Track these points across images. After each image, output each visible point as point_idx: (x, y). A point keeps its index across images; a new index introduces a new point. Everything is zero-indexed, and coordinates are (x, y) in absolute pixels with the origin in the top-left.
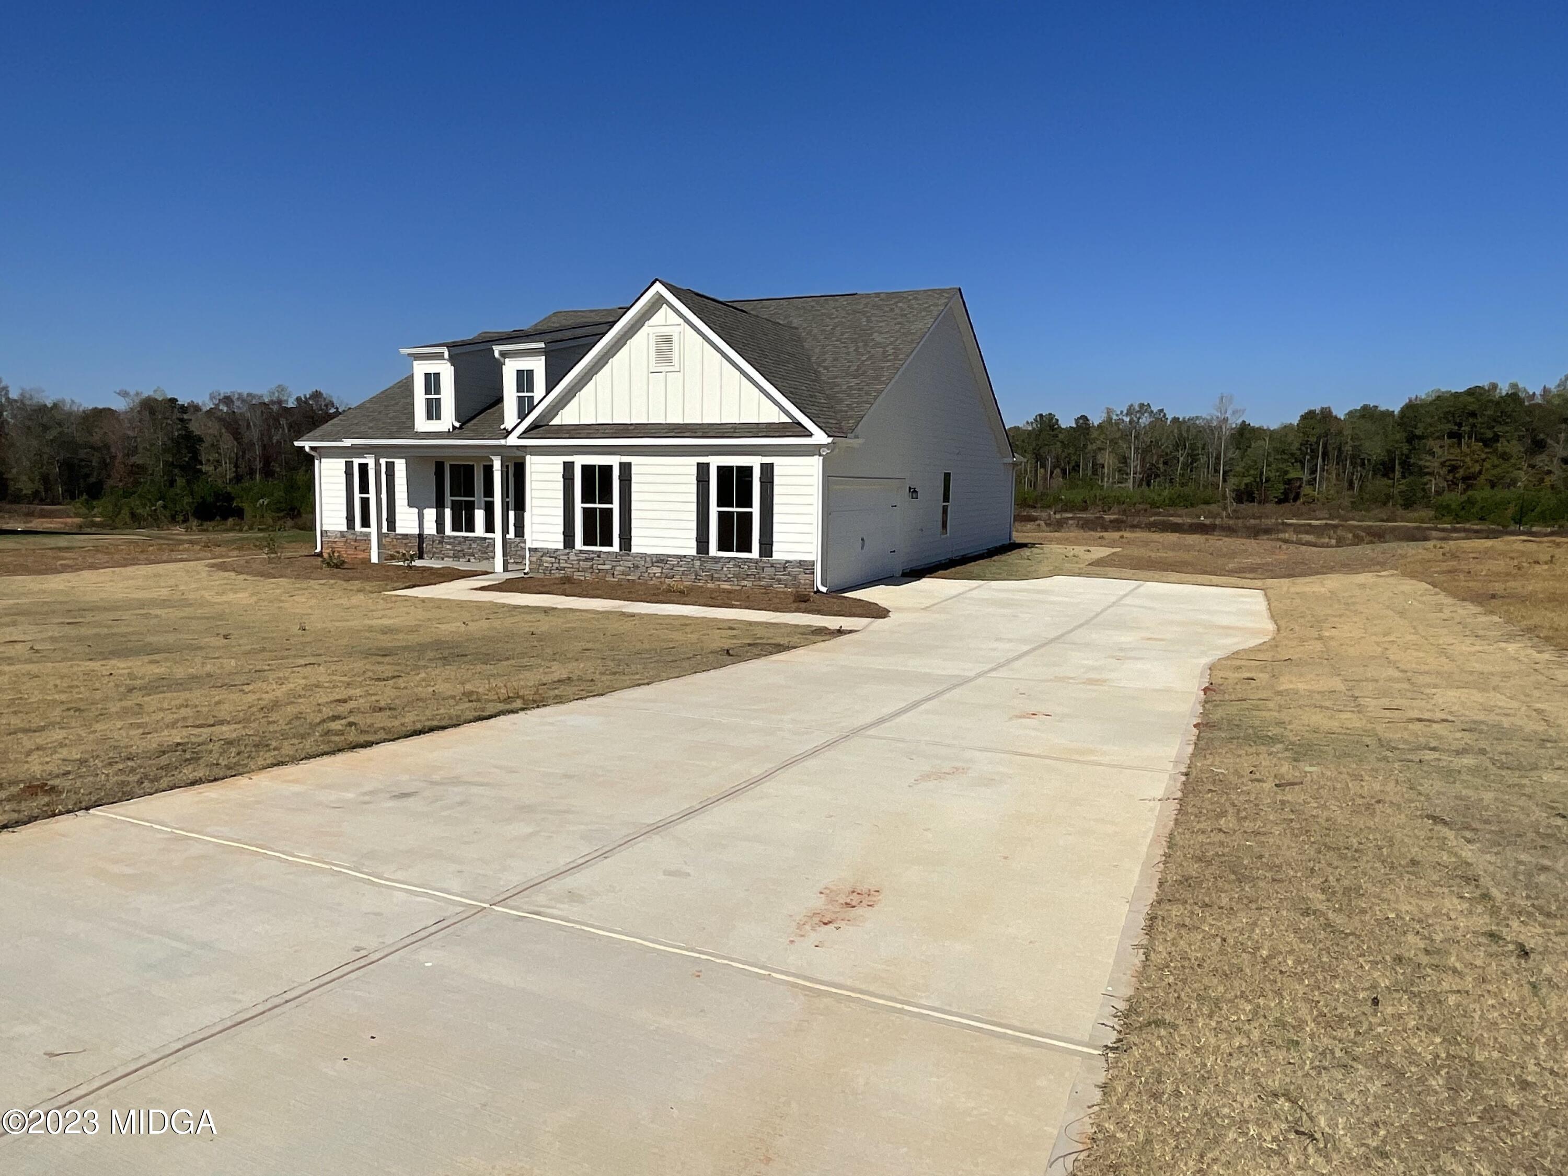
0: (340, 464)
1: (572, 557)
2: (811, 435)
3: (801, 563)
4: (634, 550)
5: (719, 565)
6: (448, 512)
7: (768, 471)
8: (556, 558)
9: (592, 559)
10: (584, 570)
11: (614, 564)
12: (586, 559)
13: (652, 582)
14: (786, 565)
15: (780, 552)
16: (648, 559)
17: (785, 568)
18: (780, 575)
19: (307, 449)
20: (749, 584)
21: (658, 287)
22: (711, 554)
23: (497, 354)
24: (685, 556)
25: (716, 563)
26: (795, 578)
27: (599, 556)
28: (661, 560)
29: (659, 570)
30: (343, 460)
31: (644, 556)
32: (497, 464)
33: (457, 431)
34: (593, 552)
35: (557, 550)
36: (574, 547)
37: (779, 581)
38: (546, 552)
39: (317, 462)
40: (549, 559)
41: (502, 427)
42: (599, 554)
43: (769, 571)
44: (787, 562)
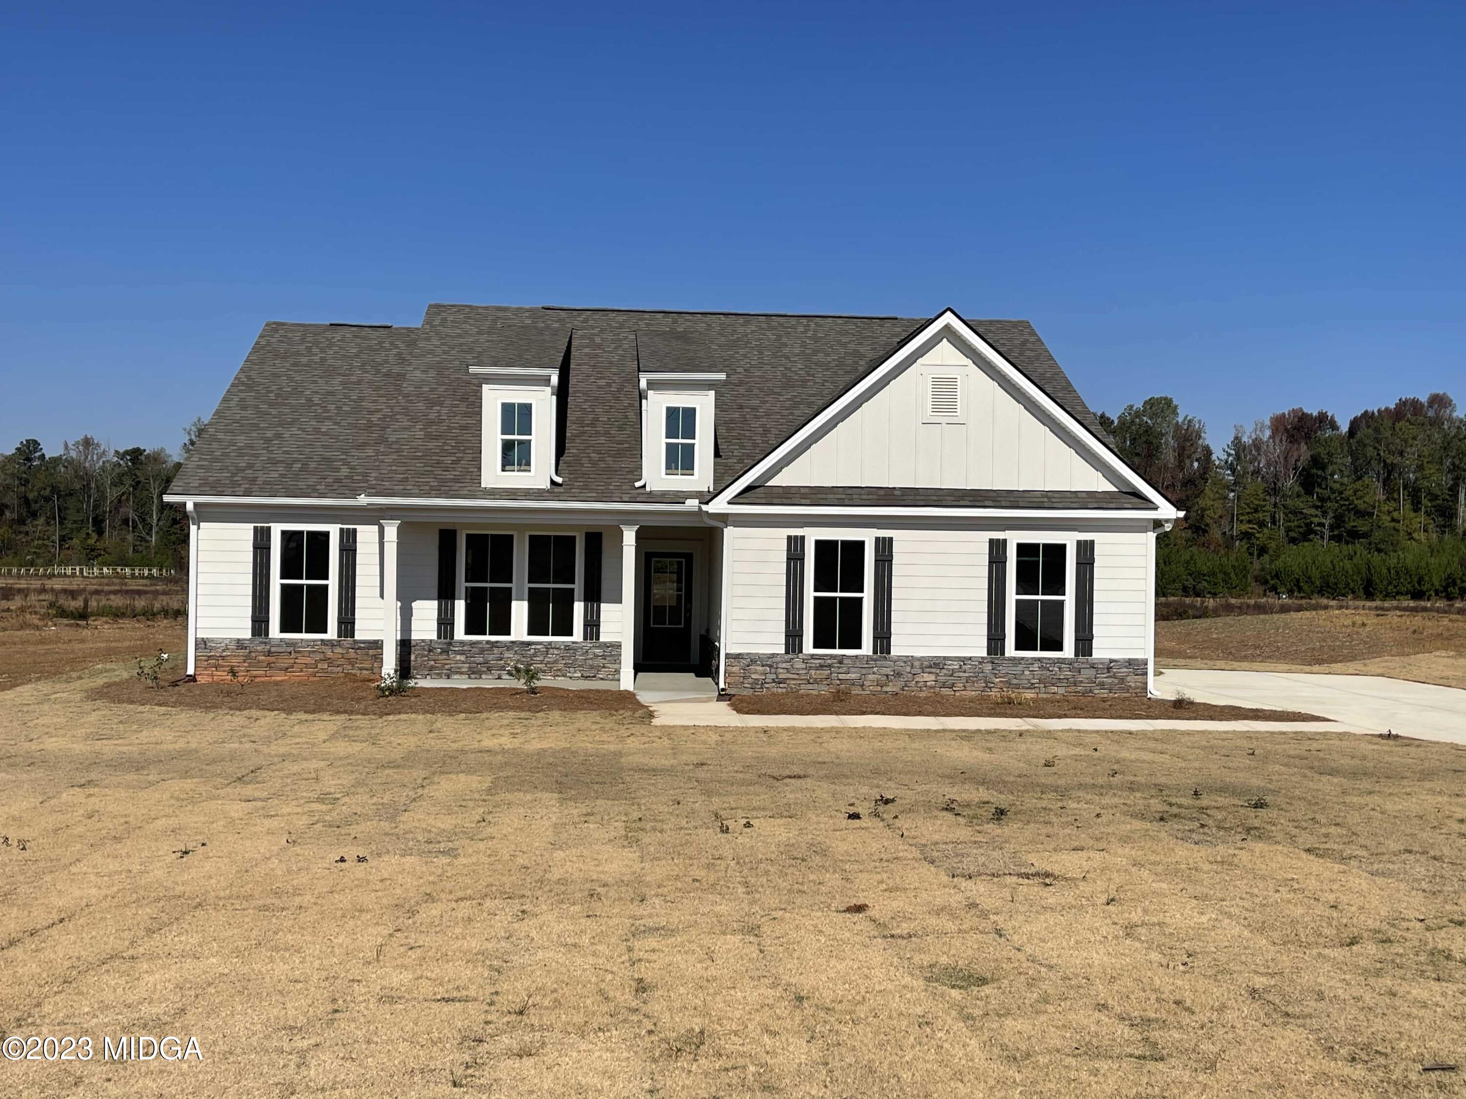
0: (245, 532)
1: (798, 664)
2: (1156, 508)
3: (1130, 662)
4: (895, 651)
5: (1020, 668)
6: (460, 606)
7: (1086, 550)
8: (771, 666)
9: (830, 666)
10: (816, 682)
11: (864, 671)
12: (822, 666)
13: (922, 695)
14: (1110, 665)
15: (1101, 650)
16: (917, 664)
17: (1109, 669)
18: (1103, 678)
19: (190, 507)
20: (1061, 691)
21: (949, 318)
22: (1007, 655)
23: (643, 384)
24: (970, 658)
25: (1015, 665)
26: (1122, 680)
27: (841, 662)
28: (936, 664)
29: (933, 677)
30: (251, 526)
31: (910, 660)
32: (629, 537)
33: (557, 490)
34: (832, 657)
35: (773, 655)
36: (801, 651)
37: (1102, 685)
38: (754, 660)
39: (193, 528)
40: (760, 668)
41: (638, 484)
42: (841, 659)
43: (1089, 673)
44: (1112, 661)
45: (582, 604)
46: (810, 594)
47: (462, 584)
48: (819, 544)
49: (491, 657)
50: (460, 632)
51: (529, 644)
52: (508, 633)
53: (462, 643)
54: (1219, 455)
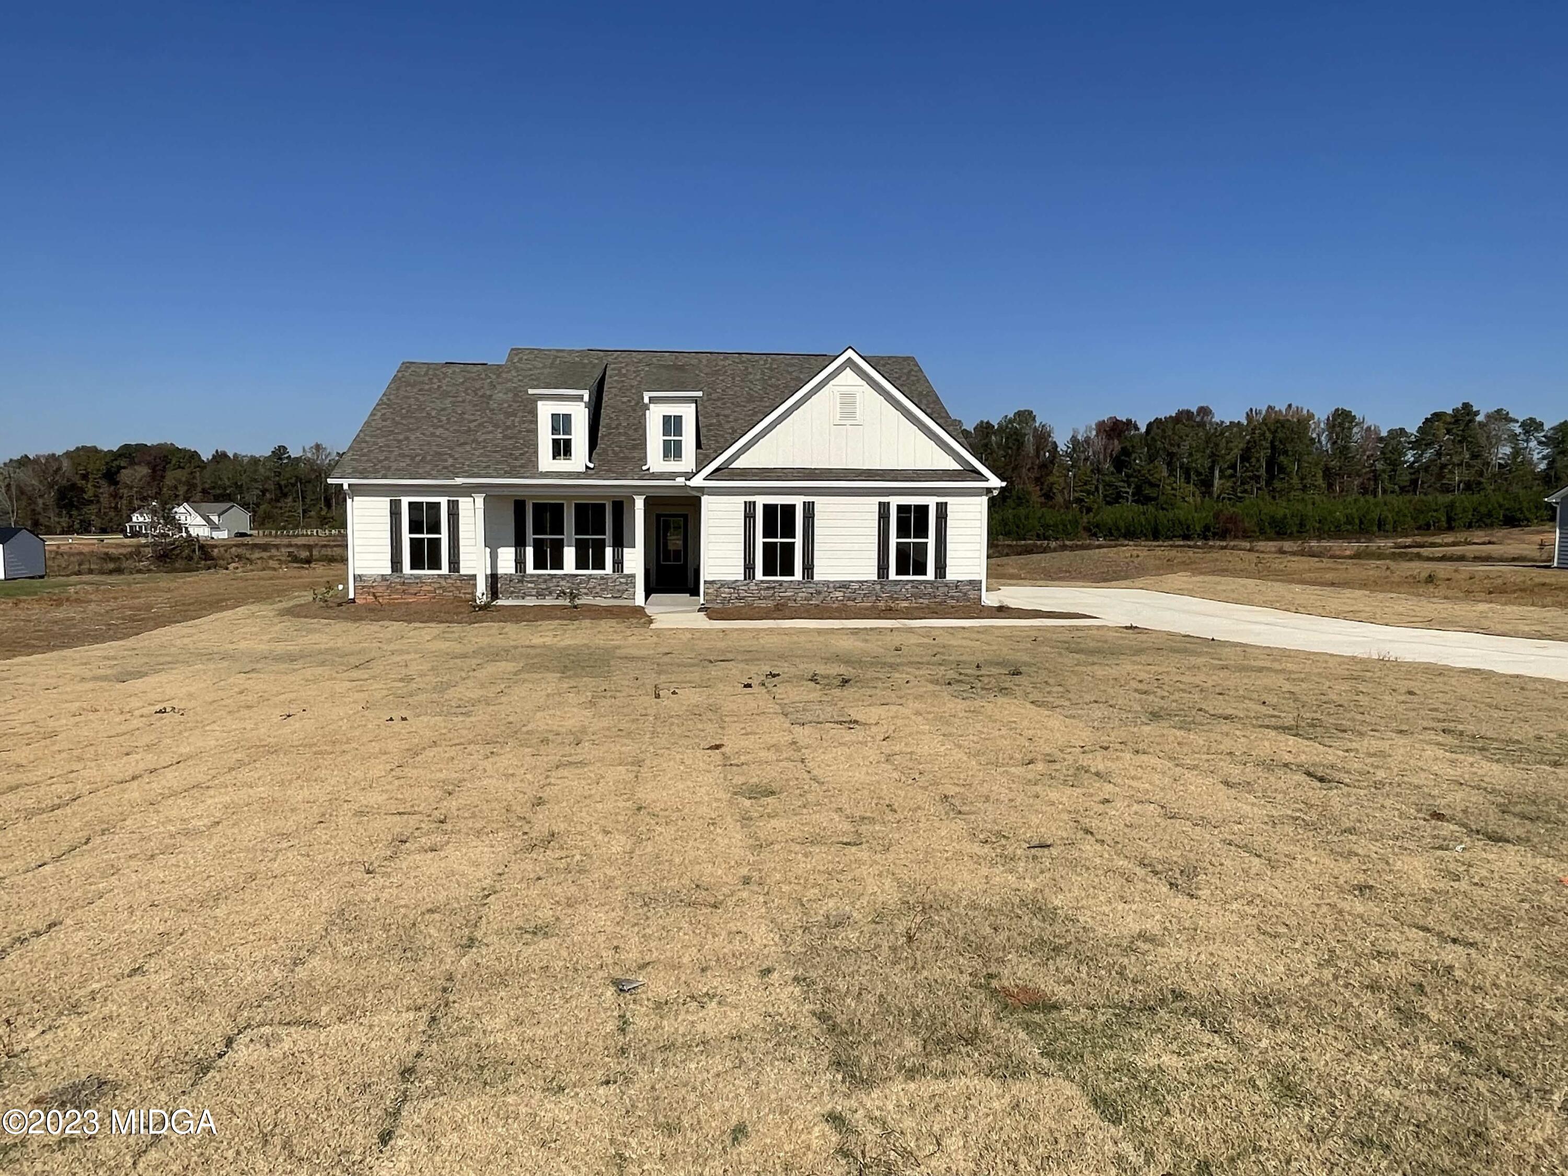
0: (383, 504)
1: (753, 587)
2: (987, 480)
3: (971, 582)
4: (816, 578)
5: (899, 587)
6: (530, 551)
7: (942, 509)
8: (734, 589)
9: (774, 588)
10: (765, 598)
11: (797, 591)
12: (768, 588)
13: (834, 606)
14: (957, 584)
15: (952, 575)
16: (831, 585)
17: (957, 587)
18: (952, 593)
19: (346, 487)
20: (926, 602)
21: (850, 353)
22: (890, 578)
23: (646, 400)
24: (866, 582)
25: (897, 585)
26: (965, 594)
27: (781, 585)
28: (844, 586)
29: (842, 594)
30: (388, 499)
31: (827, 583)
32: (639, 503)
33: (590, 472)
34: (774, 582)
35: (737, 581)
36: (754, 578)
37: (952, 597)
38: (724, 584)
39: (349, 501)
40: (727, 590)
41: (644, 468)
42: (781, 583)
43: (943, 590)
44: (958, 581)
45: (611, 549)
46: (760, 540)
47: (530, 536)
48: (766, 507)
49: (551, 585)
50: (530, 569)
51: (577, 575)
52: (562, 568)
53: (532, 576)
54: (1062, 447)
